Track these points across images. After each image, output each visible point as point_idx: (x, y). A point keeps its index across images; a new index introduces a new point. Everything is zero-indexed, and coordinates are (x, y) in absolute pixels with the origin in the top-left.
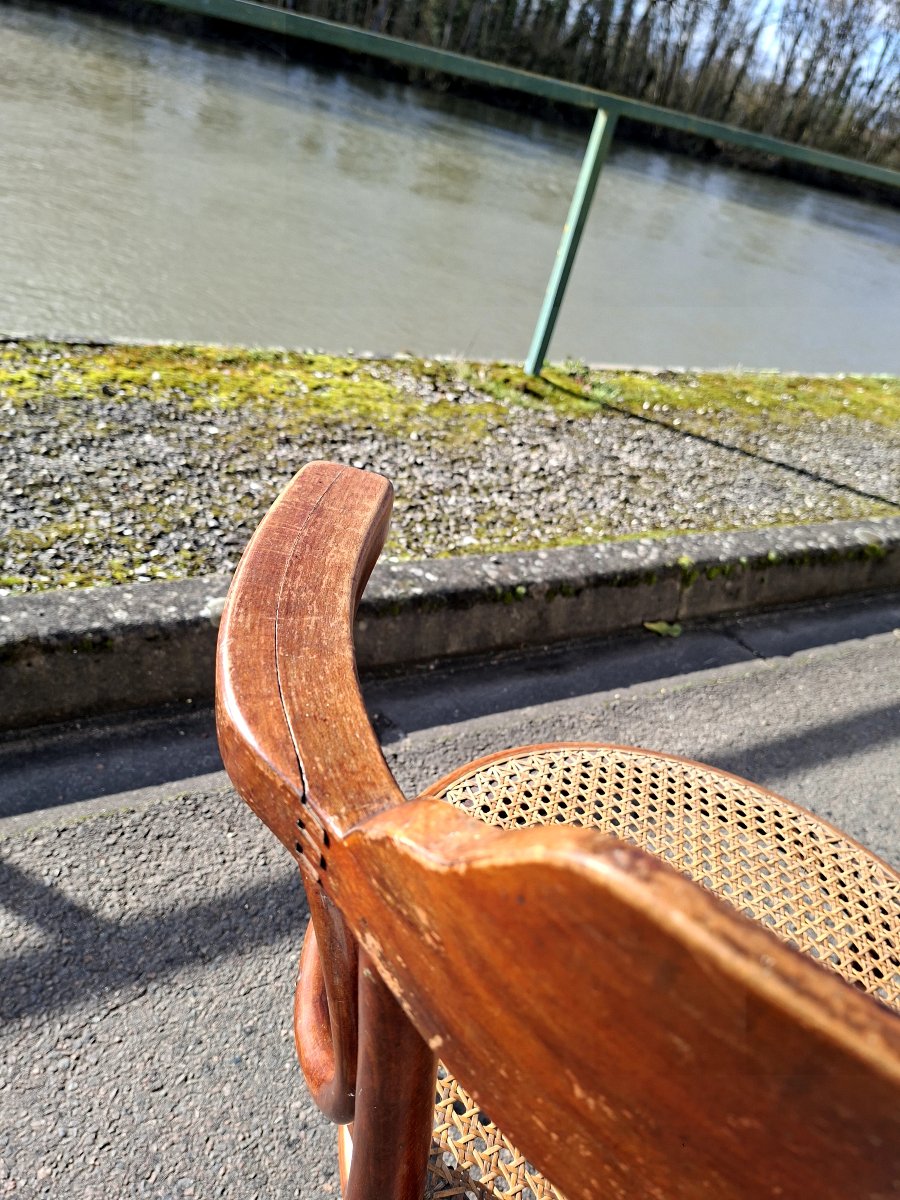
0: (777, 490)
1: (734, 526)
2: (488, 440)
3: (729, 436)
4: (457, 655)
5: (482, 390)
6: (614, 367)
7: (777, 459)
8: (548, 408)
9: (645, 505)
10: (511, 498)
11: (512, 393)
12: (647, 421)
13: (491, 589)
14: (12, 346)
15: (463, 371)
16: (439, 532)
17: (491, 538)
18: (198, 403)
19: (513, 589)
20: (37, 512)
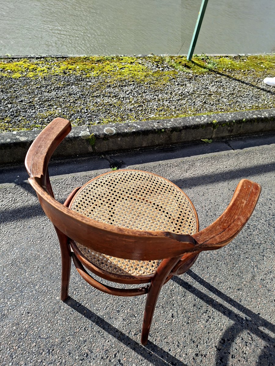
0: (256, 98)
1: (237, 110)
2: (169, 83)
3: (249, 79)
4: (145, 147)
5: (171, 66)
6: (219, 55)
7: (262, 87)
8: (191, 72)
9: (210, 104)
10: (169, 102)
11: (181, 67)
12: (222, 75)
13: (155, 130)
14: (42, 59)
15: (167, 60)
16: (145, 113)
17: (159, 115)
18: (88, 75)
19: (161, 130)
20: (45, 108)
